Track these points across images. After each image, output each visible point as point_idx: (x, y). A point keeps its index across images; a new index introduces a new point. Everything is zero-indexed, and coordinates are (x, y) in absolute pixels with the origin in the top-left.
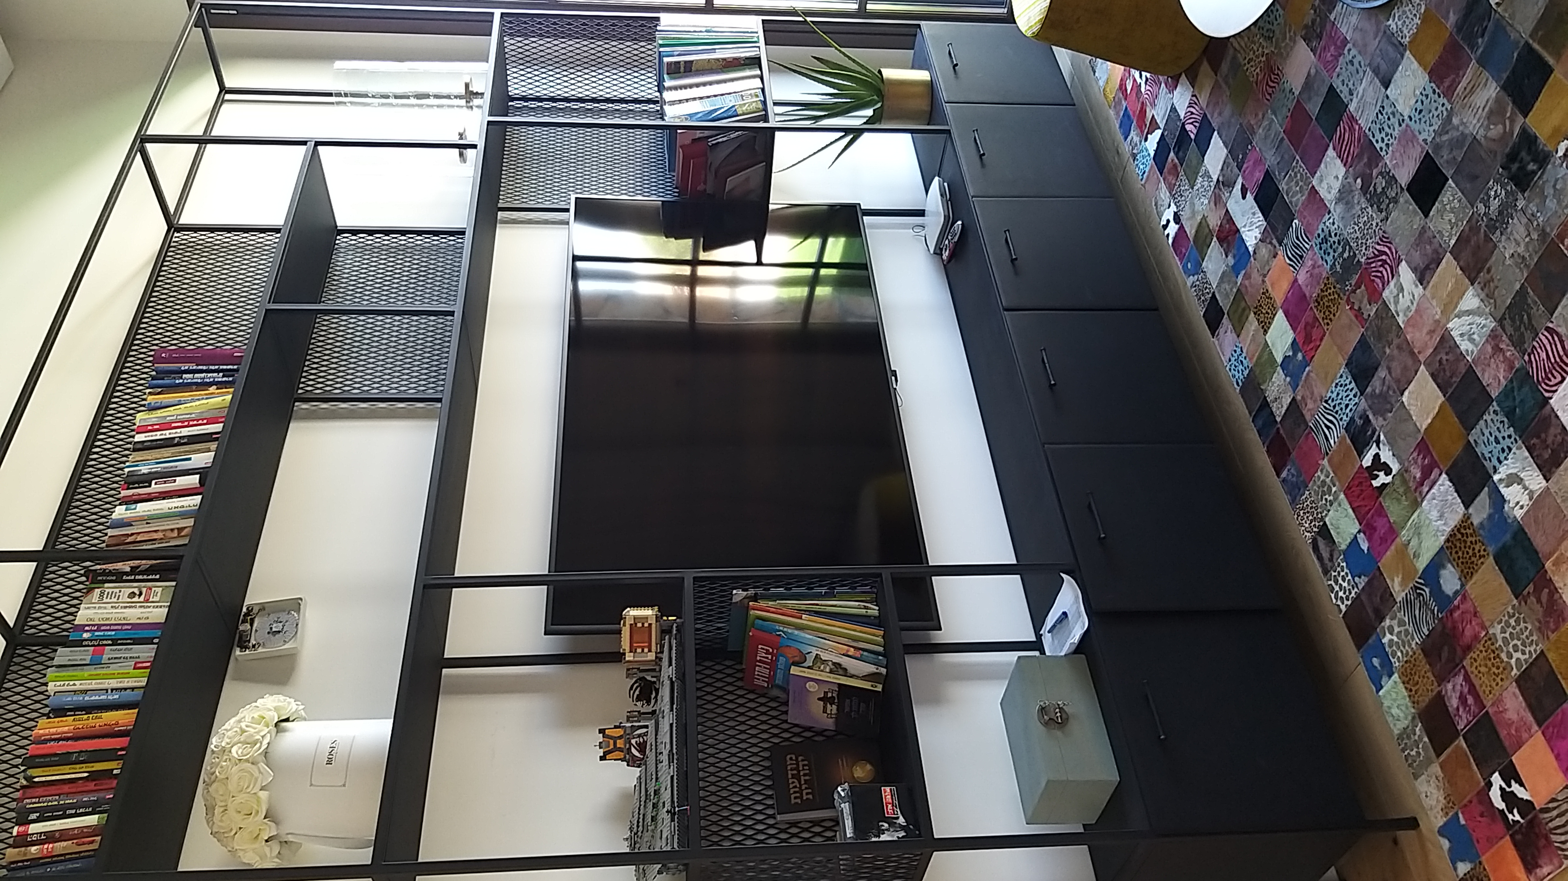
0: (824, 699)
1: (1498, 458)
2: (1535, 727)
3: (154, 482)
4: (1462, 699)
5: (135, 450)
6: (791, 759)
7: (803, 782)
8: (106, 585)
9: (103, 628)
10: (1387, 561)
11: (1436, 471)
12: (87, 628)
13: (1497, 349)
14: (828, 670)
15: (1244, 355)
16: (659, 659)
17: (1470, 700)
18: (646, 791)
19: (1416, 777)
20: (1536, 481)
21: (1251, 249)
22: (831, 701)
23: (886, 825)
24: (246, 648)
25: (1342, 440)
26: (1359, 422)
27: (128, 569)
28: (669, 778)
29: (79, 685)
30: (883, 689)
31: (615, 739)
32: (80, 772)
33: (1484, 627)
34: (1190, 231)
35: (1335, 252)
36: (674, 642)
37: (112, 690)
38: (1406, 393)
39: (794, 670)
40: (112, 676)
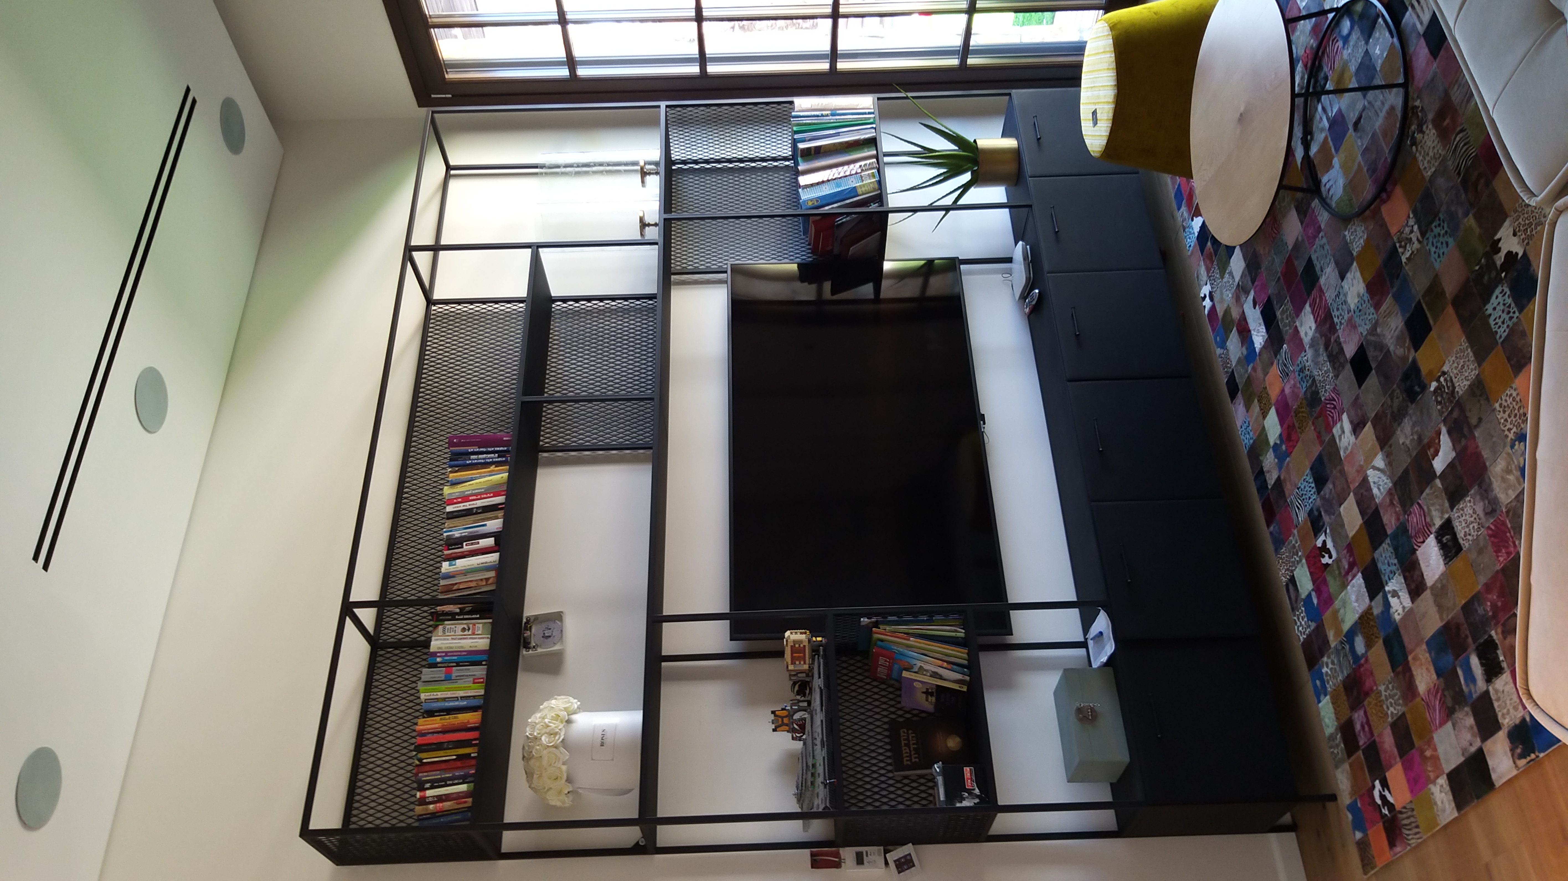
0: (927, 693)
1: (1389, 576)
2: (1398, 759)
3: (465, 544)
4: (1363, 727)
5: (448, 519)
6: (904, 732)
7: (912, 749)
8: (446, 622)
9: (449, 654)
10: (1327, 616)
11: (1355, 570)
12: (438, 654)
13: (1392, 503)
14: (928, 674)
15: (1250, 428)
16: (811, 669)
17: (1367, 728)
18: (807, 763)
19: (1337, 767)
20: (1407, 602)
21: (1257, 350)
22: (932, 694)
23: (967, 794)
24: (529, 648)
25: (1305, 520)
26: (1316, 513)
27: (458, 610)
28: (822, 758)
29: (440, 695)
30: (968, 689)
31: (782, 718)
32: (449, 755)
33: (1376, 684)
34: (1220, 312)
35: (1307, 382)
36: (822, 661)
37: (461, 697)
38: (1342, 507)
39: (905, 674)
40: (460, 689)
